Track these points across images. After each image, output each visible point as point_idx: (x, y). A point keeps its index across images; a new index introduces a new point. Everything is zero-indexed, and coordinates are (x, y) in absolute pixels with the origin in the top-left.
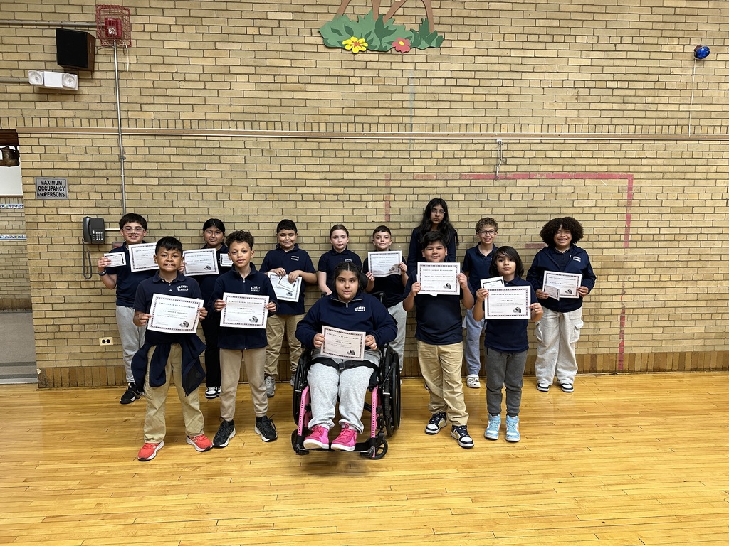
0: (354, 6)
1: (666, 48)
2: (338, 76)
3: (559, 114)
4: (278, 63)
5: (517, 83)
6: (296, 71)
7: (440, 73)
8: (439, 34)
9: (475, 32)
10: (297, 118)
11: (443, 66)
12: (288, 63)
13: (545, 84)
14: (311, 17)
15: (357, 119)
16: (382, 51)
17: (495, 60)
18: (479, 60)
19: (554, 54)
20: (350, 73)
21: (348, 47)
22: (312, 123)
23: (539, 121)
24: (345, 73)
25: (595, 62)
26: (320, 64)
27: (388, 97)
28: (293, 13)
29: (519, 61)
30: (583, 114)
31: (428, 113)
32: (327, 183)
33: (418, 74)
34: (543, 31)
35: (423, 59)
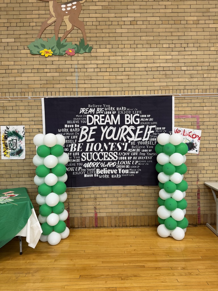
0: (45, 34)
1: (212, 49)
2: (38, 69)
3: (156, 84)
4: (7, 63)
5: (132, 69)
6: (17, 67)
7: (91, 66)
8: (90, 46)
9: (109, 44)
10: (17, 90)
11: (93, 62)
12: (12, 63)
13: (147, 69)
14: (24, 40)
15: (48, 90)
16: (60, 55)
17: (120, 58)
18: (111, 58)
19: (152, 53)
20: (44, 67)
21: (42, 54)
22: (25, 92)
23: (145, 88)
24: (42, 67)
25: (174, 57)
26: (29, 63)
27: (64, 78)
28: (15, 38)
29: (133, 58)
30: (169, 84)
31: (85, 86)
32: (33, 123)
33: (80, 66)
34: (145, 42)
35: (82, 58)
